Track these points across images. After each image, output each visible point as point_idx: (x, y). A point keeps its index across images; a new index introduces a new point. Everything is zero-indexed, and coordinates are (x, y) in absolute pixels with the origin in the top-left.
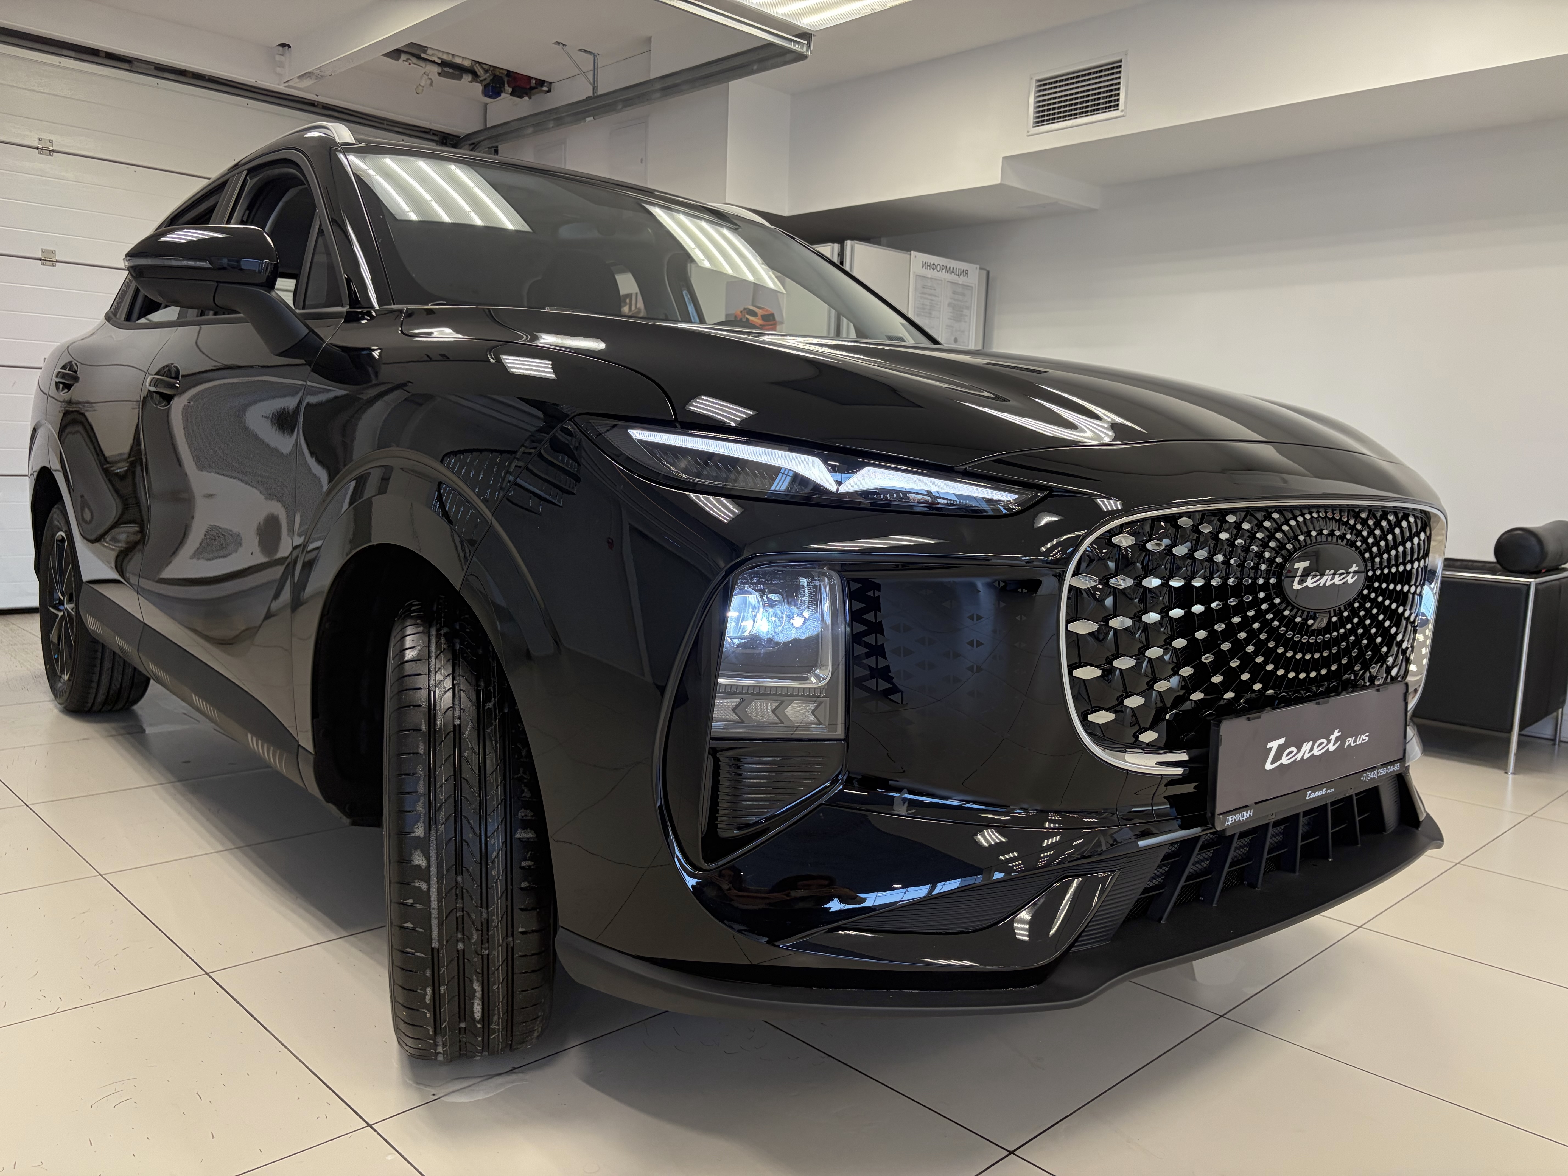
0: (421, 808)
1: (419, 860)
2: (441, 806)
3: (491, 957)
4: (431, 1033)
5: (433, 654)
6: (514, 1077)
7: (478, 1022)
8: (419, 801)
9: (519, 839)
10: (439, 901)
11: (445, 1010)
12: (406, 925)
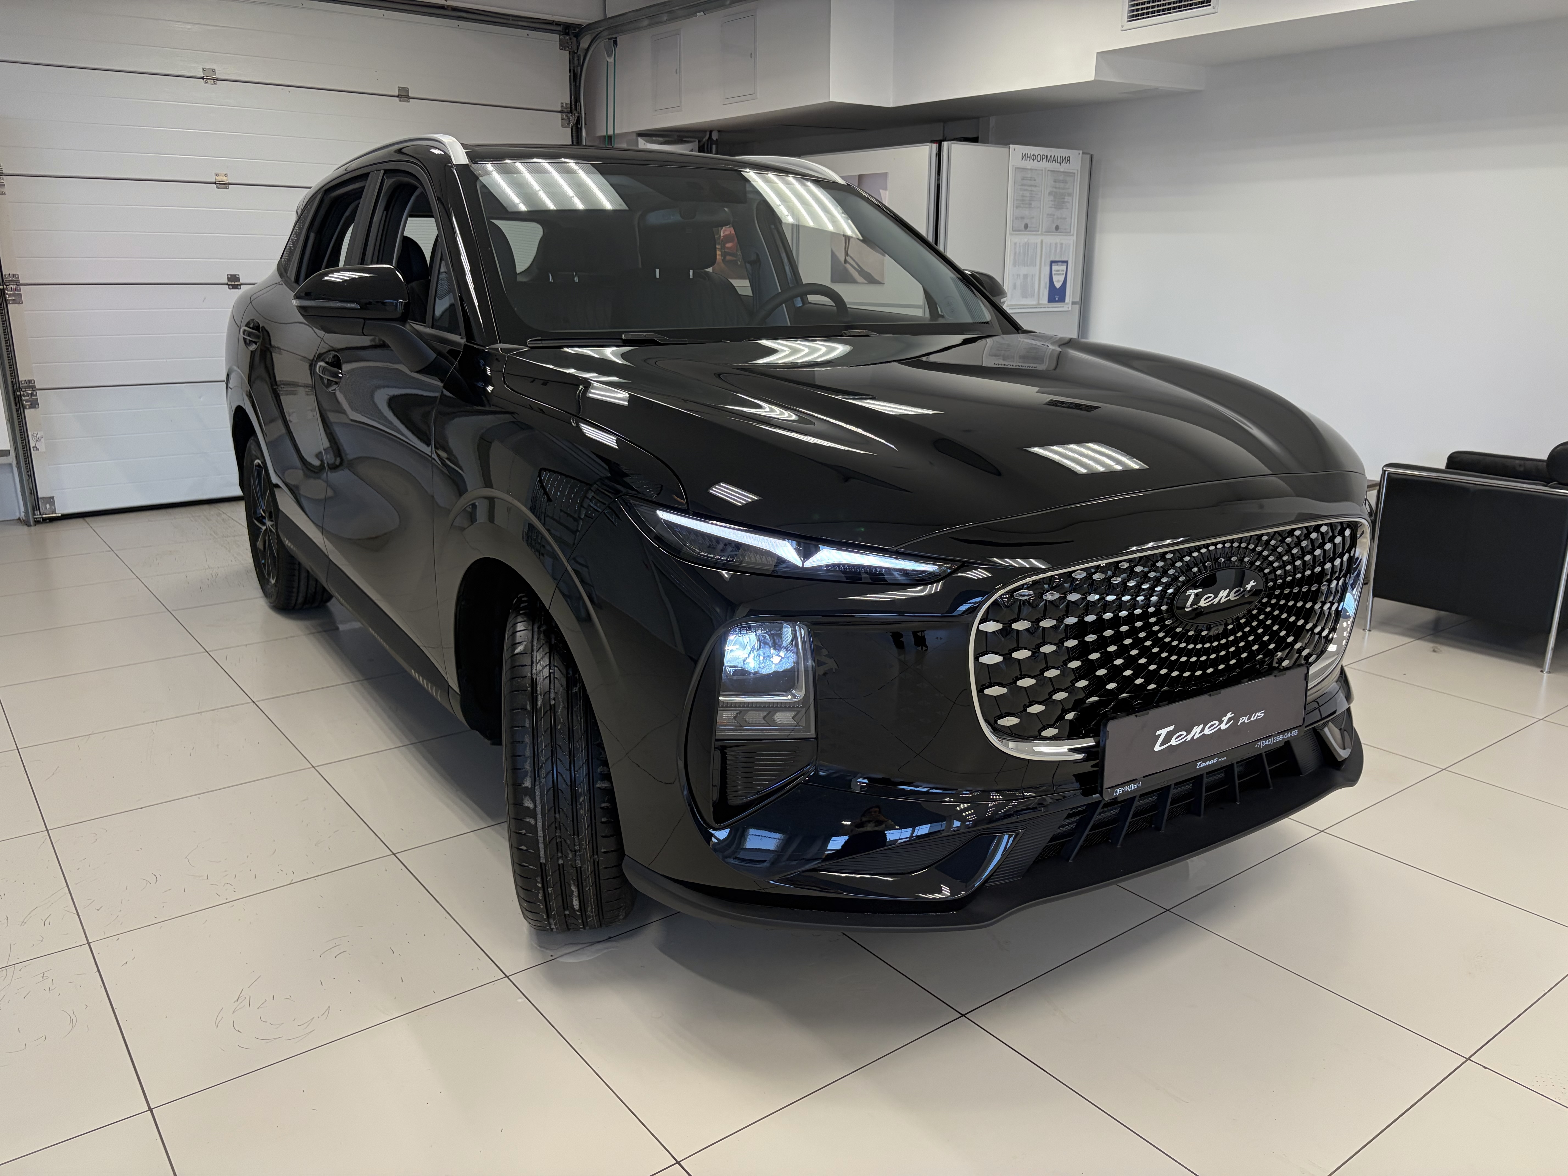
0: (528, 767)
1: (528, 803)
2: (542, 765)
3: (582, 869)
4: (545, 917)
5: (535, 648)
6: (608, 944)
7: (578, 911)
8: (526, 762)
9: (599, 788)
10: (544, 831)
11: (553, 903)
12: (521, 847)
